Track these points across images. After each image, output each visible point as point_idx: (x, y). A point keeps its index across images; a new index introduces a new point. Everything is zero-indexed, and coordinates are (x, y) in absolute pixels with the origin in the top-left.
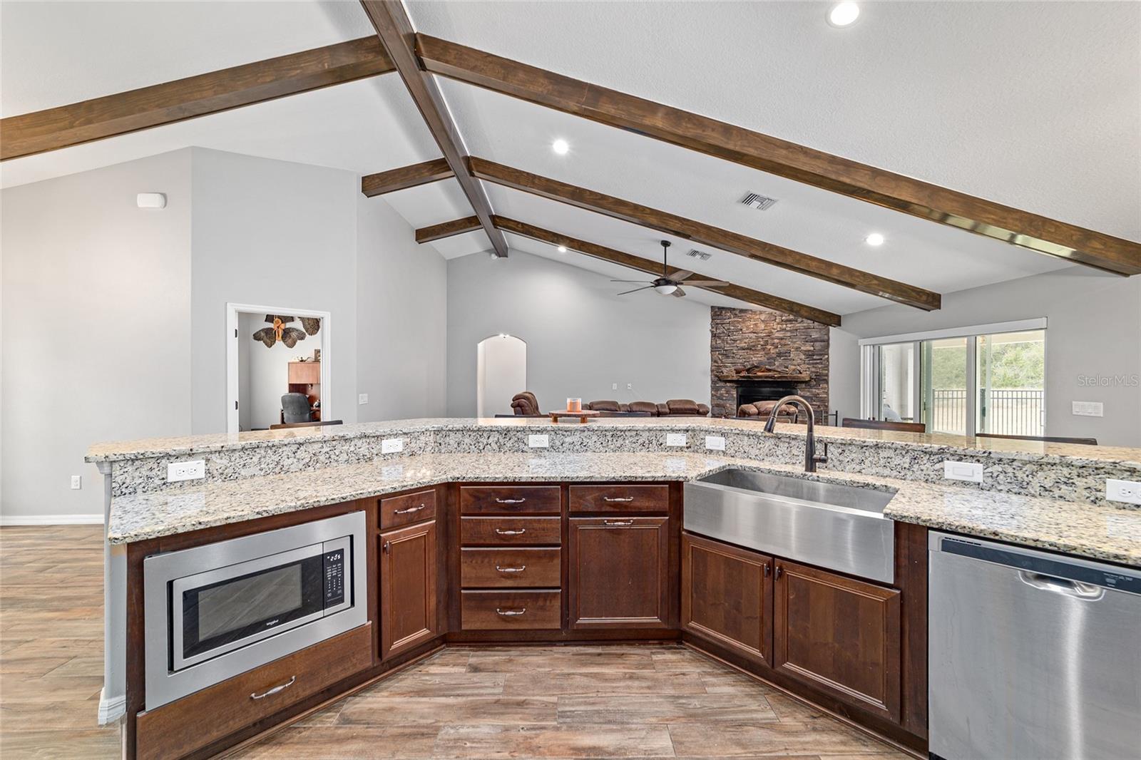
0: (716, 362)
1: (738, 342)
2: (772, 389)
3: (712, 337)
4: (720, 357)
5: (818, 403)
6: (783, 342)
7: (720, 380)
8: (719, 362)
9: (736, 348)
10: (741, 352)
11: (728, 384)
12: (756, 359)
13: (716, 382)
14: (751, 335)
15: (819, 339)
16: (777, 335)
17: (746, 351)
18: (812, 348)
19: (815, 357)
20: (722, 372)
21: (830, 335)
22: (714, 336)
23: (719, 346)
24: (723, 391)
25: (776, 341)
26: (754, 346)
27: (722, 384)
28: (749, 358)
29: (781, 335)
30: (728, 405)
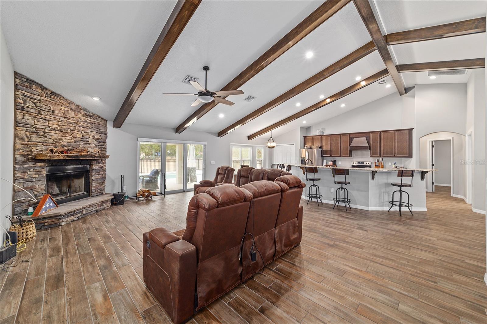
0: (22, 139)
1: (50, 122)
2: (75, 166)
3: (16, 109)
4: (28, 134)
5: (102, 173)
6: (85, 130)
7: (28, 160)
8: (26, 140)
9: (47, 128)
10: (52, 133)
11: (39, 164)
12: (66, 141)
13: (23, 162)
14: (63, 119)
15: (103, 132)
16: (82, 124)
17: (57, 132)
18: (100, 138)
19: (101, 143)
20: (31, 151)
21: (107, 130)
22: (19, 108)
23: (28, 122)
24: (31, 172)
25: (82, 129)
26: (65, 129)
27: (30, 164)
28: (60, 139)
29: (85, 125)
30: (37, 186)
